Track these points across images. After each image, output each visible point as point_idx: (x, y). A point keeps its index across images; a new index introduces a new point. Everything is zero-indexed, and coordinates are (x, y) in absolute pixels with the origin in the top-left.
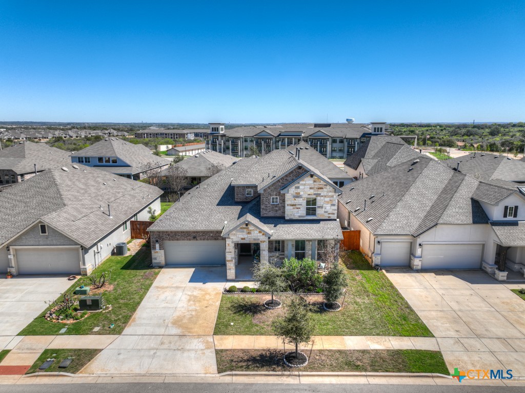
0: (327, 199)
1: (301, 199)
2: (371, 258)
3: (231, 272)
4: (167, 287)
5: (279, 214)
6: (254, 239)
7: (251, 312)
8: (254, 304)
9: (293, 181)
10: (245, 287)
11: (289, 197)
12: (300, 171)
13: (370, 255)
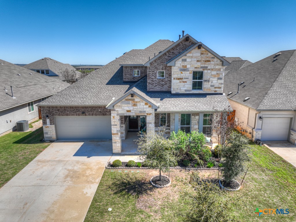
0: (214, 73)
1: (188, 72)
2: (250, 133)
3: (117, 145)
4: (48, 161)
5: (165, 88)
6: (141, 112)
7: (135, 191)
8: (139, 181)
9: (180, 54)
10: (130, 161)
11: (175, 70)
12: (187, 43)
13: (249, 130)
